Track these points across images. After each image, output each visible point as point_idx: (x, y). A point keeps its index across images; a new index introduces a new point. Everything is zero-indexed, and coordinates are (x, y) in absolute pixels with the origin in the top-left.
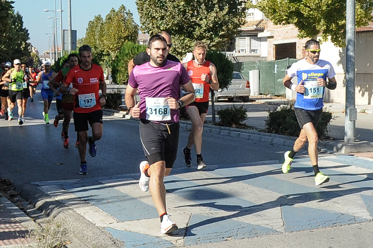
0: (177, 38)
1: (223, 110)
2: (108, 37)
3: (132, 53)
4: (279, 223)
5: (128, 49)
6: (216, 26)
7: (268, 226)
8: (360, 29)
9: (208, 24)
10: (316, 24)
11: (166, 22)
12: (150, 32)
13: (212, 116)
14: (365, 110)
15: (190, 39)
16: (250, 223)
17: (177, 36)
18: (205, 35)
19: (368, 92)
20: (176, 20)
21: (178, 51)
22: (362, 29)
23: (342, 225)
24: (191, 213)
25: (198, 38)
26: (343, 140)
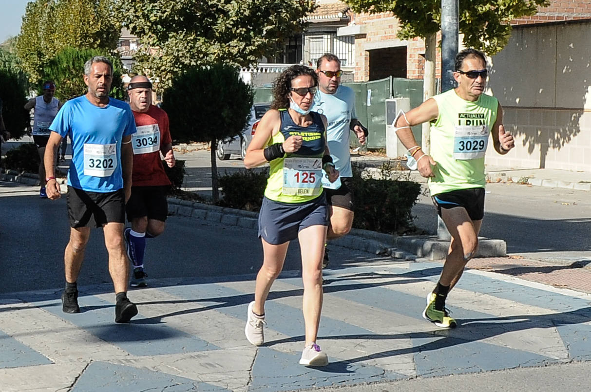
0: (181, 37)
1: (230, 176)
2: (64, 34)
3: (74, 68)
4: (242, 380)
5: (68, 60)
6: (257, 14)
7: (220, 385)
8: (530, 20)
9: (242, 11)
10: (432, 11)
11: (161, 8)
12: (131, 26)
13: (211, 189)
14: (528, 178)
15: (206, 40)
16: (190, 378)
17: (181, 33)
18: (235, 31)
19: (540, 145)
20: (179, 3)
21: (184, 62)
22: (535, 20)
23: (355, 385)
24: (91, 359)
25: (222, 37)
26: (434, 235)
